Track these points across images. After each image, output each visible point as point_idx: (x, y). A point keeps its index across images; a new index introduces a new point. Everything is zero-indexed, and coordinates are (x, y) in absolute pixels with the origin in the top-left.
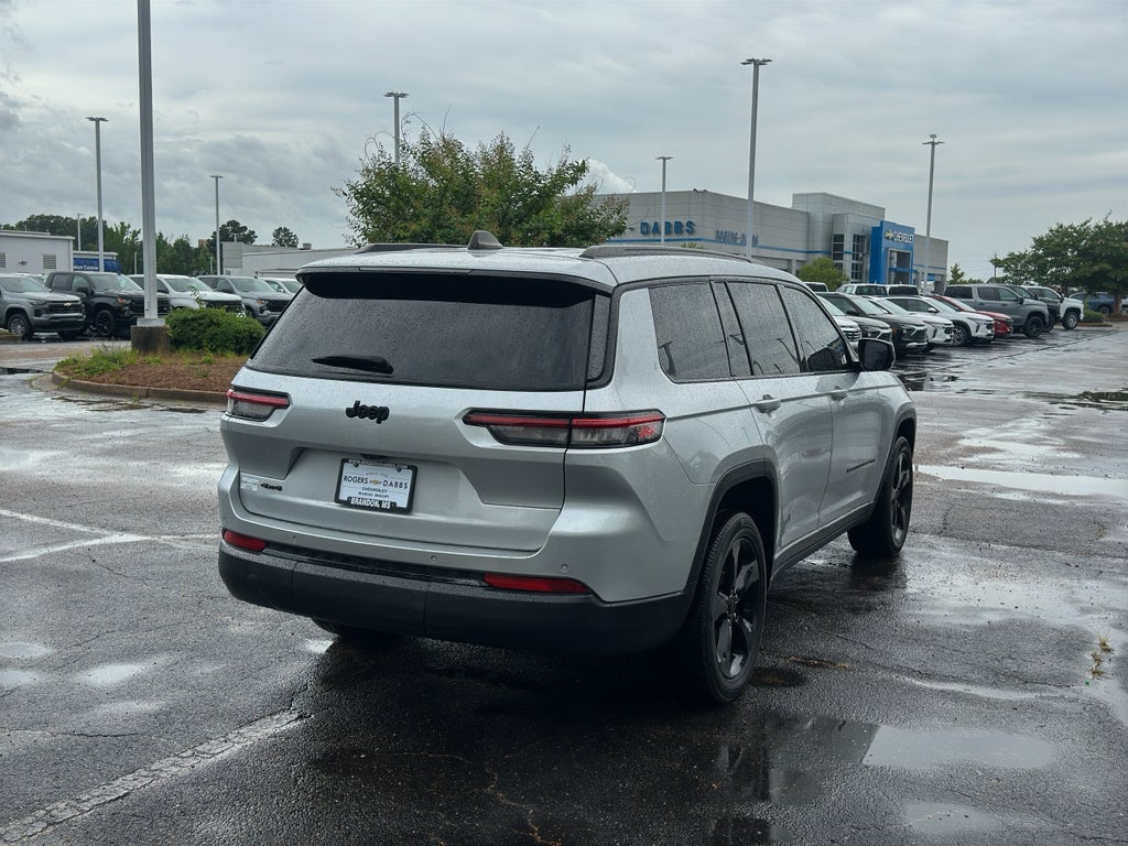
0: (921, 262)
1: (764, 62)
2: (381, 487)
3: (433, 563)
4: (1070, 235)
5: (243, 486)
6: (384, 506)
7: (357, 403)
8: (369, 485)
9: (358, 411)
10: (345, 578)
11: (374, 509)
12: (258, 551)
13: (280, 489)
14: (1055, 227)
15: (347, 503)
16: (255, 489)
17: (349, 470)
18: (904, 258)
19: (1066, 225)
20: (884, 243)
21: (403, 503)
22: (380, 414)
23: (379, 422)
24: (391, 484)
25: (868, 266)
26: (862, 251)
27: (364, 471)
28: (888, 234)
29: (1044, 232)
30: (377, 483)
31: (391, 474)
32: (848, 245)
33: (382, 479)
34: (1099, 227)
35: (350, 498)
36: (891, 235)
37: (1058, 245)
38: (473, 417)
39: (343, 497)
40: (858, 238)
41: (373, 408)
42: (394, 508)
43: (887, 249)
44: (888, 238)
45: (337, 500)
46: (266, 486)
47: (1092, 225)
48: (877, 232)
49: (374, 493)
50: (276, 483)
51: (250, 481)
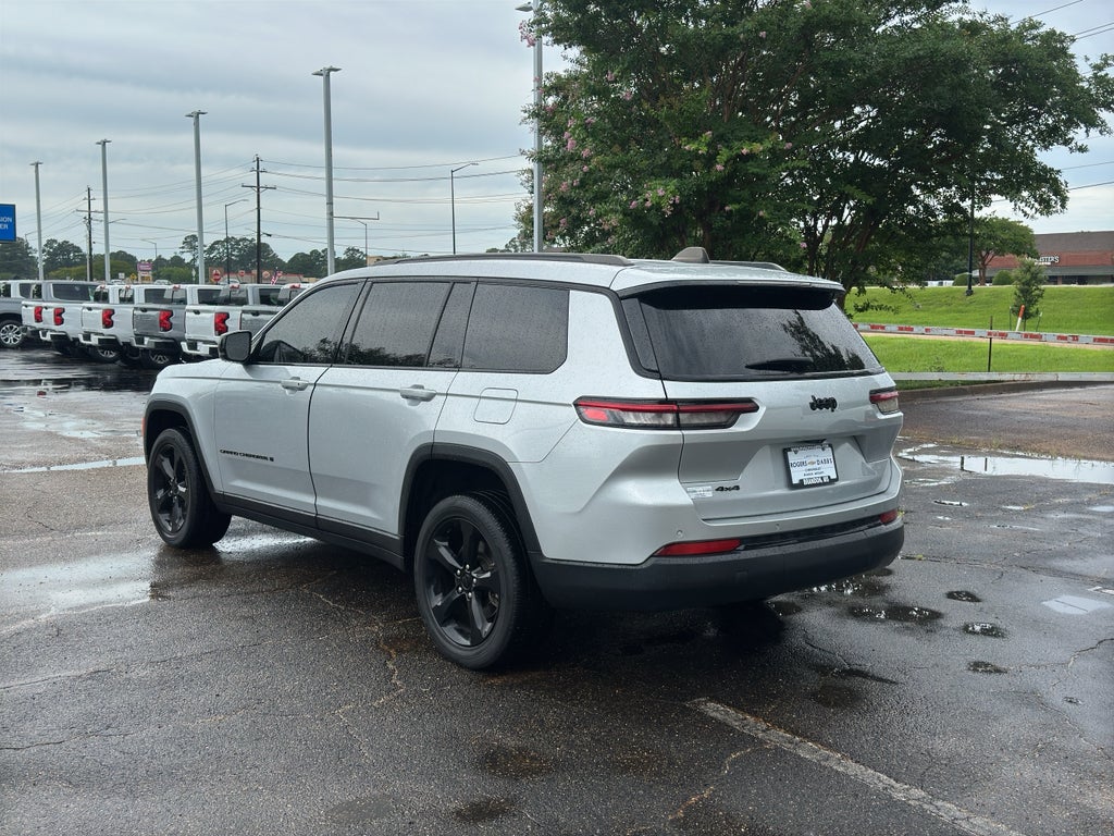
2: (816, 466)
6: (825, 480)
7: (814, 398)
8: (810, 467)
9: (815, 404)
11: (820, 485)
12: (732, 550)
13: (737, 488)
15: (801, 485)
16: (709, 495)
17: (791, 457)
21: (834, 476)
22: (830, 404)
23: (832, 410)
24: (822, 462)
27: (802, 455)
30: (814, 463)
31: (819, 454)
33: (815, 459)
35: (801, 481)
39: (795, 481)
41: (826, 400)
42: (831, 481)
45: (792, 486)
46: (722, 489)
49: (814, 472)
50: (731, 484)
51: (701, 489)
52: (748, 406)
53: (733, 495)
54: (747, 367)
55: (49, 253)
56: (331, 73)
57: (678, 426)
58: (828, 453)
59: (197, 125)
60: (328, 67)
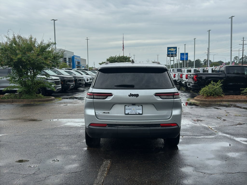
0: (82, 64)
1: (56, 20)
2: (135, 110)
3: (151, 123)
4: (113, 58)
5: (97, 114)
6: (137, 114)
7: (131, 94)
8: (132, 110)
9: (131, 95)
10: (131, 129)
11: (135, 114)
12: (105, 127)
13: (109, 113)
14: (110, 57)
15: (128, 114)
16: (101, 114)
17: (127, 107)
18: (79, 63)
19: (112, 56)
20: (75, 60)
21: (141, 113)
22: (137, 95)
23: (137, 97)
24: (137, 109)
25: (72, 64)
26: (70, 61)
27: (131, 107)
28: (75, 58)
29: (108, 58)
30: (134, 109)
31: (137, 107)
32: (67, 60)
34: (118, 57)
35: (128, 113)
36: (76, 58)
37: (111, 60)
38: (157, 95)
39: (127, 113)
40: (69, 59)
41: (135, 94)
42: (139, 114)
43: (75, 61)
44: (75, 59)
46: (105, 113)
47: (117, 56)
48: (73, 57)
49: (134, 111)
50: (107, 112)
51: (99, 112)
52: (110, 95)
53: (108, 114)
54: (115, 86)
55: (204, 62)
56: (233, 17)
57: (94, 98)
58: (141, 107)
59: (209, 33)
60: (232, 16)
